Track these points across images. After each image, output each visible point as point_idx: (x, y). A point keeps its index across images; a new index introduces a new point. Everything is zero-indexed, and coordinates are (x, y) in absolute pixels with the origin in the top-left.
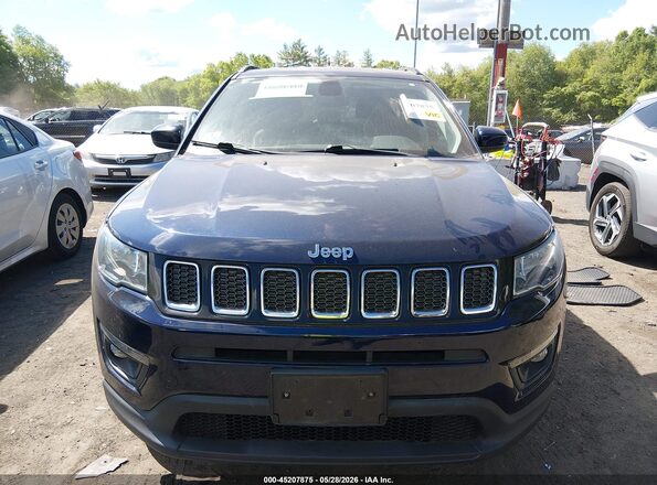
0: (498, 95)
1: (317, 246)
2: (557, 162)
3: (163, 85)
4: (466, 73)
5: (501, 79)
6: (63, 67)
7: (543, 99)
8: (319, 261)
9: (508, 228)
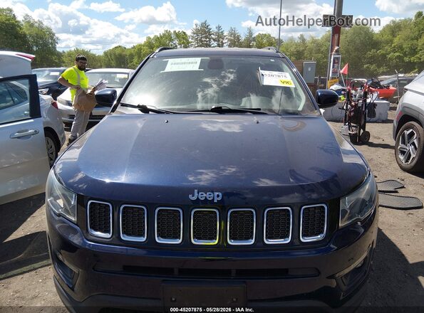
0: (334, 58)
1: (196, 191)
2: (374, 105)
3: (118, 52)
4: (314, 41)
5: (336, 48)
6: (54, 40)
7: (365, 58)
8: (197, 203)
9: (336, 176)
